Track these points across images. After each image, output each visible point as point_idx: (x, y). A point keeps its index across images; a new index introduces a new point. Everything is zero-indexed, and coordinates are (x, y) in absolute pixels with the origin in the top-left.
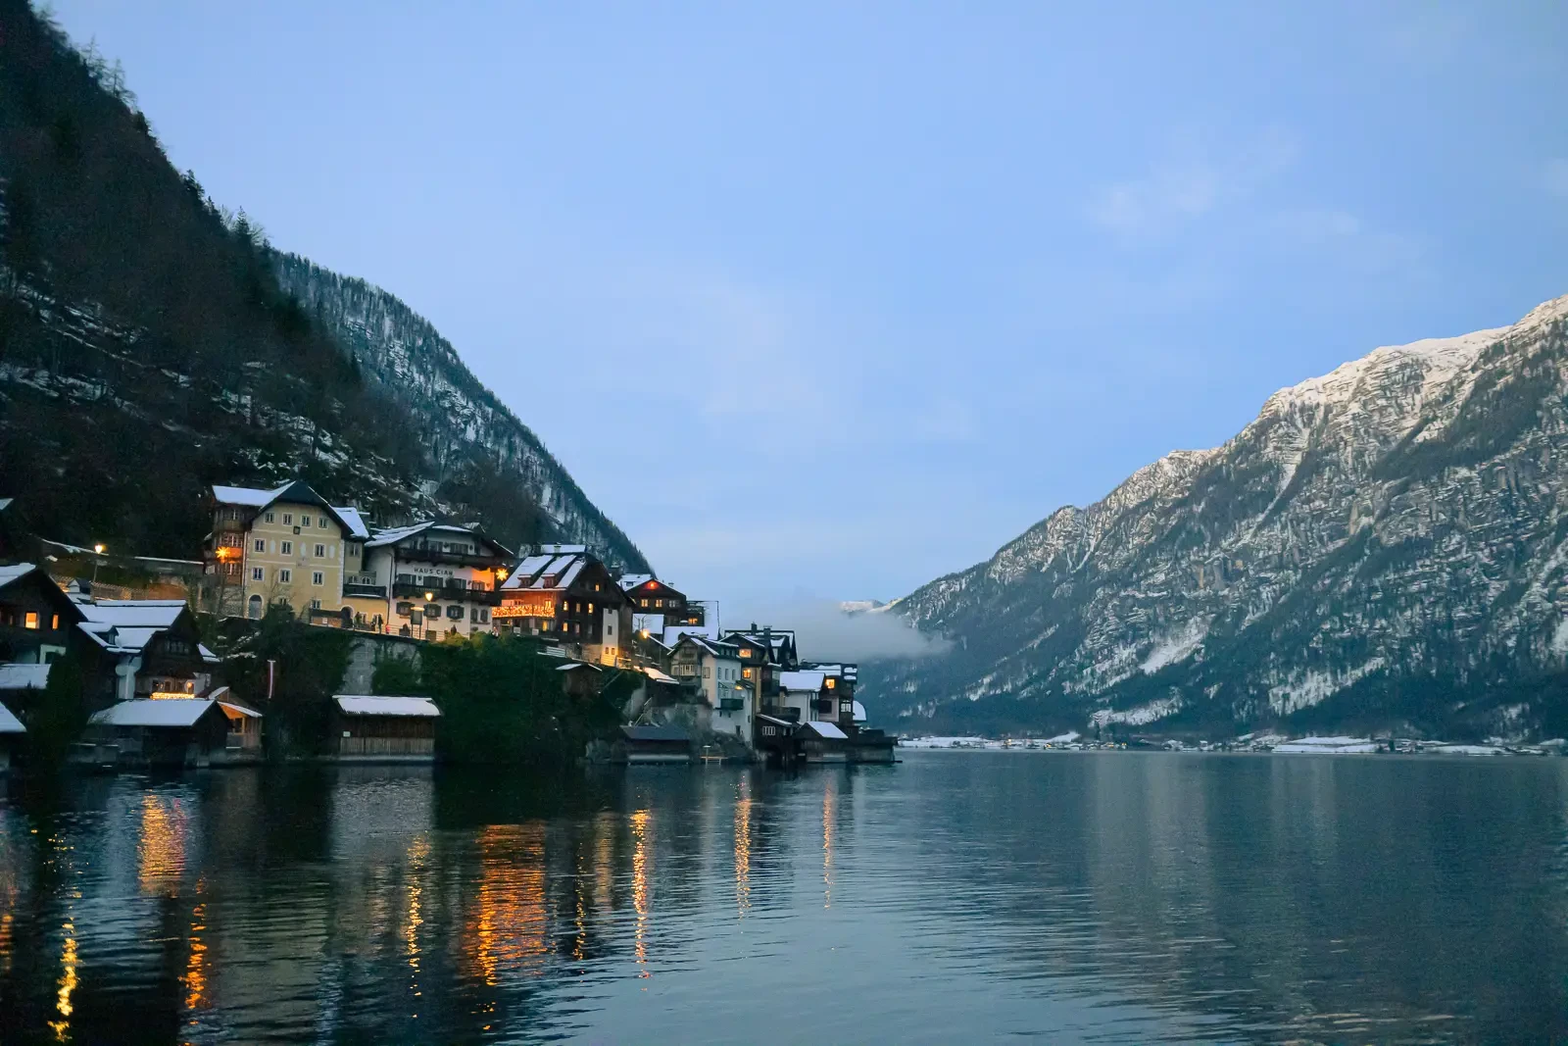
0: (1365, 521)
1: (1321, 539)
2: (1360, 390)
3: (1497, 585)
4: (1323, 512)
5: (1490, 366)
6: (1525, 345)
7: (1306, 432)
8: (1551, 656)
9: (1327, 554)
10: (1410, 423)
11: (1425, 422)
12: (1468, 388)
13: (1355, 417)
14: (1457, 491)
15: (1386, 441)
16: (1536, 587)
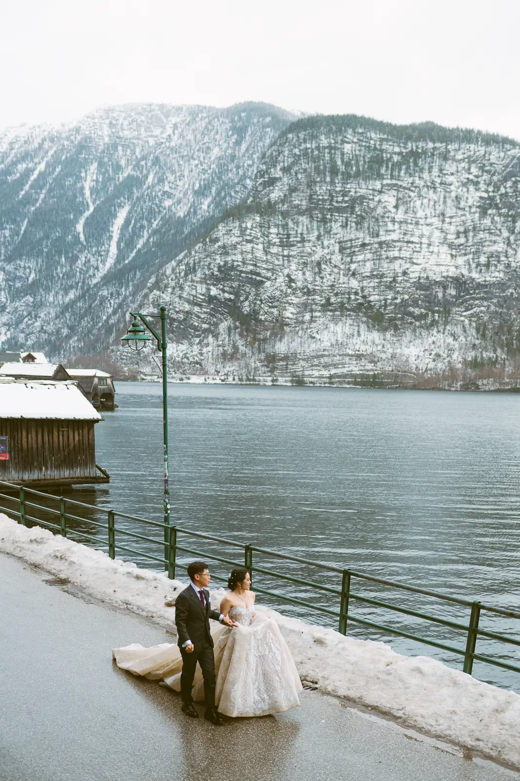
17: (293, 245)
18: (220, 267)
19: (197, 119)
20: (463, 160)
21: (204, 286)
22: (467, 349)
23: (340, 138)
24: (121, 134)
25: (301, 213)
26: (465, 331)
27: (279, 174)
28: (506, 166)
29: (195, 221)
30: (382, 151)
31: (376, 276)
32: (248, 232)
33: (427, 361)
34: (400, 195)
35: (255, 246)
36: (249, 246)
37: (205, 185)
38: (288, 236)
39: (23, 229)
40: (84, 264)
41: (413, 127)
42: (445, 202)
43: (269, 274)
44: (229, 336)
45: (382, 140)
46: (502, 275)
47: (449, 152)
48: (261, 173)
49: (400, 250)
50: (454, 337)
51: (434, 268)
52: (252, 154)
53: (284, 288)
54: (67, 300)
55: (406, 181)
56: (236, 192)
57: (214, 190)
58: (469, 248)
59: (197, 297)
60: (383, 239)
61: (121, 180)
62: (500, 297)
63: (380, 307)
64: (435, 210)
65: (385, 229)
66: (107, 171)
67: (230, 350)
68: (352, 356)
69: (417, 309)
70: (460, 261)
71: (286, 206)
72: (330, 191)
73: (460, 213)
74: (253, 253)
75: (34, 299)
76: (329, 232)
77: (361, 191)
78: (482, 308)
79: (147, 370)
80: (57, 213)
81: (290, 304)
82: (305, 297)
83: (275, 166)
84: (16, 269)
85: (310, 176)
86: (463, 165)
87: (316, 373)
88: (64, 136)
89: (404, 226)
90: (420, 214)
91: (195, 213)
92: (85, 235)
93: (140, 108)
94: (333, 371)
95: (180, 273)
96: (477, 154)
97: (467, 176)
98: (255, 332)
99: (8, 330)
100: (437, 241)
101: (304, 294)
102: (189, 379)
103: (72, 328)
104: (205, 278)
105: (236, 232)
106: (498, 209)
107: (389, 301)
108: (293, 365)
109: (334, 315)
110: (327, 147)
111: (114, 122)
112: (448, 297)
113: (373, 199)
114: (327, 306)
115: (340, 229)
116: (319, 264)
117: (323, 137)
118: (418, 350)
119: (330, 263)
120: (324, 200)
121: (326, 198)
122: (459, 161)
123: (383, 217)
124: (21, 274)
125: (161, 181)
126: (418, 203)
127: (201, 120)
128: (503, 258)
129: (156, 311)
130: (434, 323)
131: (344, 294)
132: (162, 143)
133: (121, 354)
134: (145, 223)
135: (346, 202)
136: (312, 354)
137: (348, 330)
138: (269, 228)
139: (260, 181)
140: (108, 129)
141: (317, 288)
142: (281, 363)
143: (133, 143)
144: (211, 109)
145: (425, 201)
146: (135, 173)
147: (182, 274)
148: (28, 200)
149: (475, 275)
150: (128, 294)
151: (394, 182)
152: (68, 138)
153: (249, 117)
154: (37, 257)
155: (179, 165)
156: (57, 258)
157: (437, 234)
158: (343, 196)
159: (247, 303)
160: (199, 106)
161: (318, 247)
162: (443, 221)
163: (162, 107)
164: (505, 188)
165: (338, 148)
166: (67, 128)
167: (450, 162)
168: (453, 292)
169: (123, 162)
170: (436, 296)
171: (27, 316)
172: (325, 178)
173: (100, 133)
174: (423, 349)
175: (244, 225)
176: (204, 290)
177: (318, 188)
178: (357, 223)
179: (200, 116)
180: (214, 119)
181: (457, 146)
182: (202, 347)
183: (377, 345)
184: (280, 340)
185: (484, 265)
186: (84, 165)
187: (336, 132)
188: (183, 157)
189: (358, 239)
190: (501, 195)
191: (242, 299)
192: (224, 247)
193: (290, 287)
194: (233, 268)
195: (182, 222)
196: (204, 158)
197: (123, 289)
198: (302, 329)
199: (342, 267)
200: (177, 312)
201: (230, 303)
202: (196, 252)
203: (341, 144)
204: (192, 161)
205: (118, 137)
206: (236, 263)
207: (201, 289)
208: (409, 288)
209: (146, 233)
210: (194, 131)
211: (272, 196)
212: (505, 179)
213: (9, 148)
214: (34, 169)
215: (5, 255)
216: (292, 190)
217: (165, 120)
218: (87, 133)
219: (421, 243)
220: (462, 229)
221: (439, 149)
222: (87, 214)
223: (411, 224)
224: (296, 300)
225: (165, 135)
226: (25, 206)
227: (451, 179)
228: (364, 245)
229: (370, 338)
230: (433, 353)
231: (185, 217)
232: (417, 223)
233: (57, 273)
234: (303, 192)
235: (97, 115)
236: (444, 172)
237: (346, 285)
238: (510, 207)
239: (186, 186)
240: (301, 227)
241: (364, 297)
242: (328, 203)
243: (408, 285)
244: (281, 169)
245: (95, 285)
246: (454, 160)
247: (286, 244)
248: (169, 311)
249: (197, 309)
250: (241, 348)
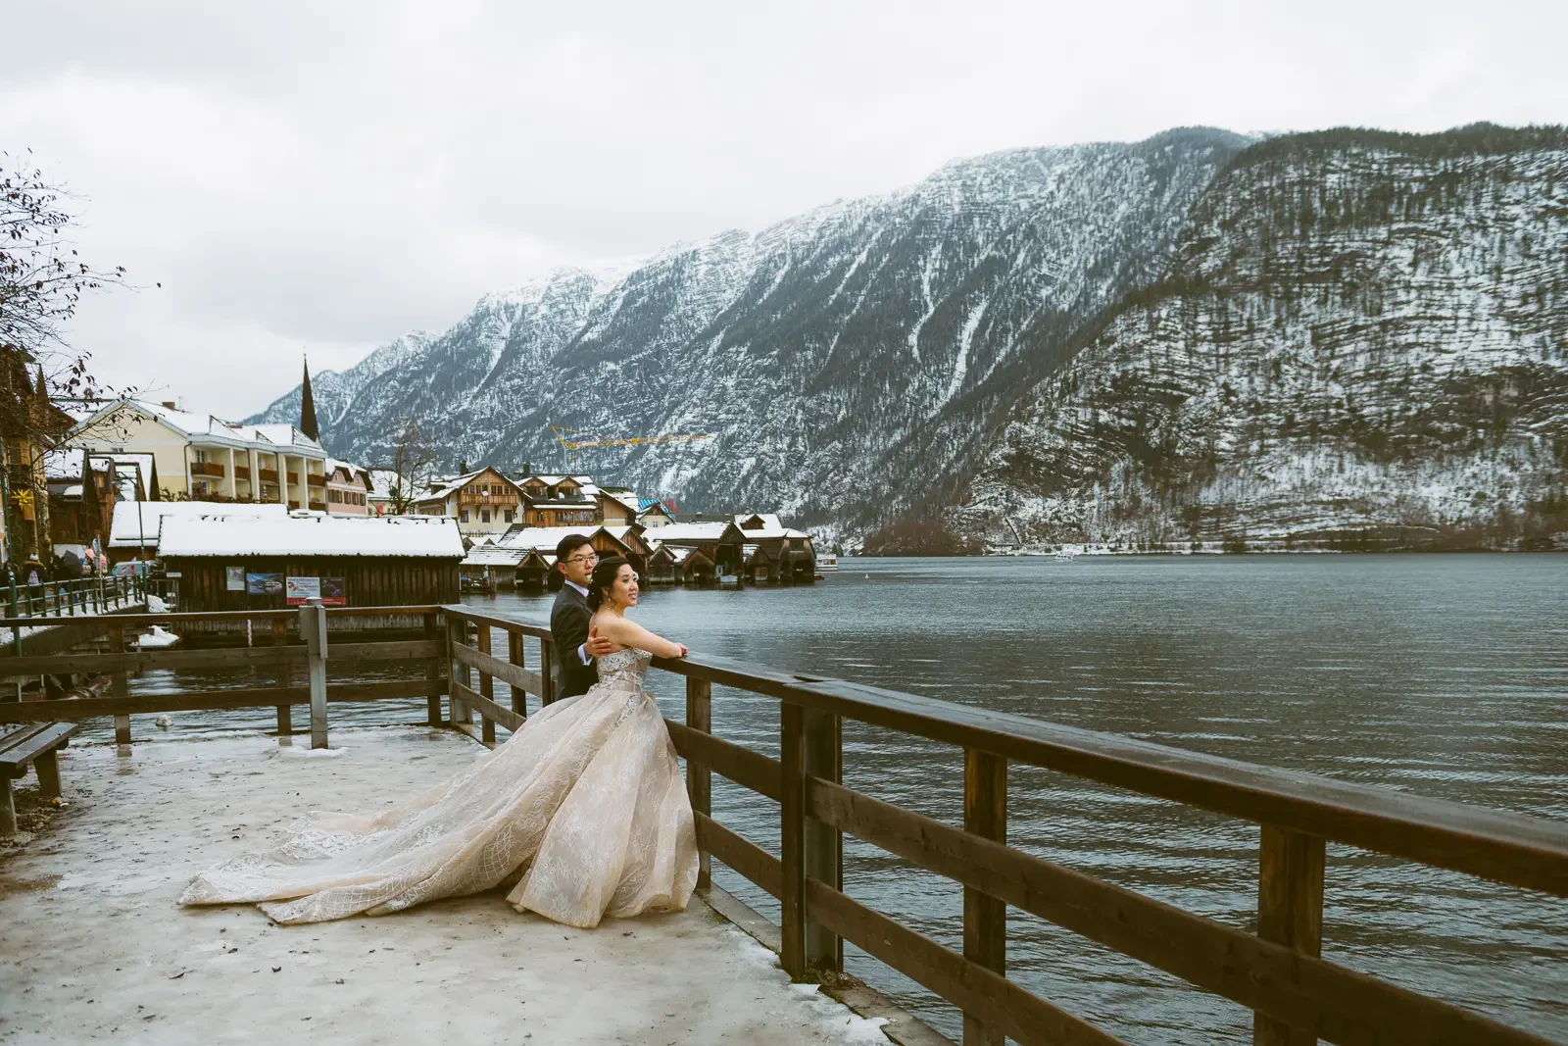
0: (549, 396)
1: (518, 407)
2: (547, 297)
3: (630, 445)
4: (520, 387)
5: (633, 288)
6: (656, 275)
7: (509, 325)
9: (523, 418)
10: (582, 324)
11: (590, 325)
12: (619, 303)
13: (544, 317)
14: (607, 380)
15: (564, 336)
16: (653, 448)
17: (1235, 339)
18: (1114, 380)
19: (1096, 164)
20: (1538, 178)
21: (1090, 410)
22: (1535, 484)
23: (1319, 166)
24: (978, 198)
25: (1250, 288)
26: (1533, 454)
27: (1216, 232)
29: (1086, 315)
30: (1392, 178)
31: (1374, 377)
32: (1162, 324)
33: (1461, 505)
34: (1422, 245)
35: (1173, 344)
36: (1163, 345)
37: (1103, 260)
38: (1228, 324)
39: (832, 347)
40: (918, 391)
41: (1451, 135)
42: (1502, 249)
43: (1194, 385)
44: (1126, 482)
45: (1391, 162)
47: (1513, 167)
48: (1186, 235)
49: (1418, 332)
50: (1514, 465)
52: (1180, 206)
53: (1217, 405)
54: (890, 444)
55: (1433, 222)
56: (1152, 266)
57: (1117, 266)
58: (1544, 320)
59: (1077, 427)
60: (1389, 316)
61: (976, 265)
63: (1381, 423)
64: (1484, 262)
65: (1391, 301)
66: (956, 254)
67: (1125, 503)
68: (1329, 503)
69: (1446, 424)
70: (1528, 341)
71: (1225, 280)
72: (1299, 249)
73: (1530, 263)
74: (1167, 356)
75: (844, 445)
76: (1294, 314)
77: (1351, 244)
79: (997, 538)
80: (881, 321)
81: (1226, 428)
82: (1252, 417)
83: (1210, 222)
84: (820, 405)
85: (1267, 230)
86: (1537, 185)
87: (1266, 533)
88: (895, 210)
89: (1426, 294)
90: (1457, 270)
91: (1087, 303)
92: (920, 349)
93: (1008, 158)
94: (1294, 530)
95: (1052, 393)
97: (1545, 202)
98: (1168, 475)
99: (806, 491)
100: (1486, 311)
101: (1251, 411)
102: (1059, 549)
103: (896, 484)
104: (1091, 399)
105: (1143, 325)
107: (1395, 414)
108: (1228, 522)
109: (1299, 442)
110: (1298, 183)
111: (969, 183)
112: (1504, 402)
113: (1372, 257)
114: (1287, 429)
115: (1314, 307)
116: (1276, 364)
117: (1290, 169)
118: (1445, 489)
119: (1296, 361)
120: (1288, 265)
121: (1292, 261)
122: (1532, 180)
123: (1390, 282)
124: (827, 411)
125: (1037, 260)
126: (1454, 255)
127: (1101, 164)
129: (1014, 451)
130: (1476, 445)
131: (1317, 407)
132: (1040, 205)
133: (959, 517)
134: (1010, 324)
135: (1326, 264)
136: (1260, 504)
137: (1322, 463)
138: (1196, 316)
139: (1185, 245)
140: (960, 193)
141: (1272, 401)
142: (1209, 519)
143: (997, 210)
144: (1117, 146)
145: (1466, 250)
146: (997, 253)
147: (1056, 395)
148: (842, 305)
149: (1554, 362)
150: (979, 428)
151: (1411, 225)
152: (901, 214)
153: (1177, 151)
154: (851, 384)
155: (1065, 235)
156: (878, 385)
157: (1486, 300)
158: (1322, 255)
159: (1156, 432)
160: (1099, 145)
161: (1277, 338)
162: (1499, 280)
163: (1041, 152)
165: (1317, 183)
166: (900, 199)
167: (1514, 183)
168: (1514, 393)
169: (980, 240)
170: (1481, 401)
171: (832, 470)
172: (1292, 231)
173: (948, 201)
174: (1453, 487)
175: (1155, 315)
176: (1089, 416)
177: (1279, 248)
178: (1343, 296)
179: (1100, 158)
180: (1121, 160)
181: (1527, 156)
182: (1084, 501)
183: (1372, 485)
184: (1209, 485)
186: (923, 249)
187: (1313, 158)
188: (1071, 222)
189: (1345, 320)
191: (1148, 425)
192: (1123, 349)
193: (1228, 403)
194: (1135, 380)
195: (1066, 318)
196: (1104, 220)
197: (973, 423)
198: (1246, 466)
199: (1316, 366)
200: (1046, 452)
201: (1128, 433)
202: (1078, 361)
203: (1321, 176)
204: (1084, 227)
205: (973, 204)
207: (1085, 414)
208: (1432, 391)
209: (1010, 338)
210: (1089, 181)
211: (1204, 266)
213: (817, 235)
214: (852, 262)
215: (805, 387)
216: (1237, 254)
217: (1046, 172)
218: (929, 202)
219: (1457, 318)
220: (1532, 289)
221: (1494, 164)
222: (924, 318)
223: (1439, 288)
224: (1235, 422)
225: (1043, 194)
226: (836, 315)
227: (1515, 210)
228: (1354, 329)
229: (1360, 473)
230: (1473, 492)
231: (1070, 309)
232: (1450, 287)
233: (877, 407)
234: (1254, 255)
235: (944, 176)
236: (1504, 200)
237: (1321, 394)
239: (1075, 265)
240: (1248, 309)
241: (1352, 410)
242: (1295, 268)
243: (1431, 386)
244: (1219, 225)
245: (932, 420)
246: (1521, 179)
247: (1222, 337)
248: (1033, 450)
249: (1076, 445)
250: (1144, 500)
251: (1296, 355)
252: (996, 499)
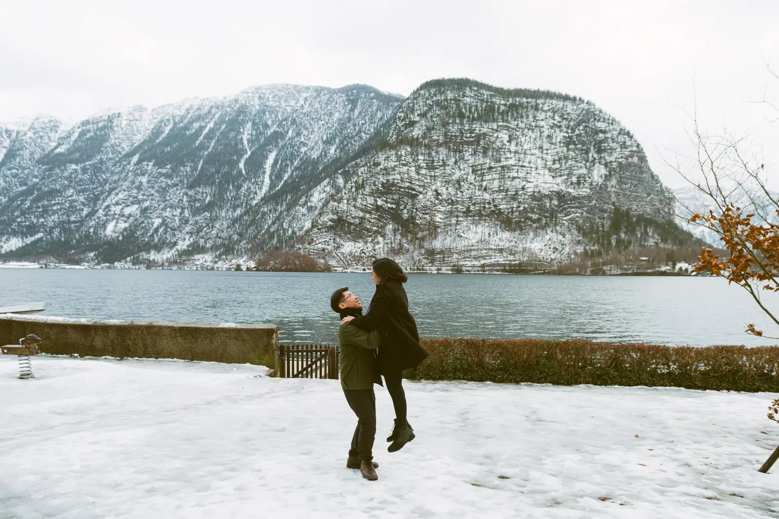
0: (35, 180)
1: (16, 185)
2: (31, 128)
3: (87, 209)
4: (17, 174)
5: (84, 128)
6: (98, 122)
7: (8, 141)
8: (105, 236)
9: (19, 192)
10: (53, 144)
11: (59, 145)
12: (76, 135)
13: (30, 138)
14: (71, 173)
15: (43, 150)
16: (101, 211)
17: (437, 168)
18: (383, 184)
19: (321, 95)
20: (549, 110)
21: (372, 198)
22: (574, 244)
23: (461, 93)
24: (267, 103)
25: (439, 145)
27: (417, 119)
28: (579, 115)
29: (325, 161)
30: (492, 103)
31: (502, 191)
32: (403, 158)
33: (549, 253)
34: (510, 134)
35: (410, 169)
36: (405, 168)
37: (331, 137)
38: (433, 161)
39: (200, 166)
40: (247, 190)
42: (541, 139)
43: (421, 189)
44: (394, 236)
45: (491, 95)
46: (588, 191)
47: (538, 105)
48: (403, 118)
49: (518, 172)
50: (563, 235)
51: (543, 185)
53: (433, 200)
54: (235, 215)
55: (513, 124)
57: (337, 141)
58: (563, 171)
59: (368, 207)
60: (505, 164)
61: (268, 134)
62: (589, 206)
63: (509, 213)
64: (535, 144)
65: (504, 156)
66: (259, 128)
67: (396, 247)
68: (495, 250)
69: (534, 215)
70: (559, 180)
71: (426, 140)
72: (460, 129)
73: (553, 147)
74: (408, 174)
75: (211, 214)
76: (462, 159)
77: (483, 129)
78: (578, 214)
80: (224, 155)
81: (438, 211)
82: (450, 206)
83: (413, 113)
84: (196, 194)
85: (444, 119)
86: (549, 114)
87: (469, 264)
88: (226, 104)
89: (517, 155)
90: (526, 147)
92: (245, 170)
93: (280, 87)
94: (483, 262)
95: (351, 188)
96: (558, 106)
97: (553, 121)
98: (413, 233)
99: (191, 237)
100: (540, 166)
101: (449, 204)
104: (372, 193)
105: (394, 158)
106: (575, 145)
107: (515, 209)
108: (448, 257)
109: (473, 220)
110: (453, 100)
111: (262, 96)
112: (553, 206)
113: (492, 136)
114: (467, 213)
116: (458, 182)
117: (449, 92)
118: (540, 245)
119: (467, 181)
120: (456, 136)
121: (457, 134)
122: (546, 111)
123: (501, 148)
124: (200, 197)
125: (298, 134)
126: (523, 139)
128: (587, 179)
129: (335, 217)
130: (547, 225)
131: (480, 204)
132: (297, 110)
133: (308, 251)
134: (289, 162)
135: (473, 137)
136: (463, 249)
137: (486, 230)
138: (417, 156)
139: (403, 123)
140: (258, 100)
141: (458, 199)
142: (438, 256)
143: (276, 110)
145: (527, 138)
146: (279, 130)
147: (353, 189)
148: (203, 147)
149: (571, 191)
150: (283, 210)
151: (505, 124)
152: (229, 106)
154: (212, 185)
155: (311, 124)
156: (226, 186)
157: (539, 161)
158: (471, 133)
159: (405, 211)
161: (456, 170)
162: (542, 152)
164: (579, 130)
165: (461, 100)
166: (228, 100)
167: (540, 112)
168: (556, 203)
169: (269, 122)
170: (545, 206)
171: (205, 227)
172: (455, 121)
173: (253, 103)
174: (543, 244)
175: (399, 153)
176: (373, 202)
177: (451, 128)
178: (483, 153)
181: (543, 101)
182: (374, 244)
183: (510, 242)
184: (435, 239)
185: (576, 183)
186: (242, 124)
187: (458, 89)
188: (312, 119)
189: (485, 164)
190: (577, 135)
191: (401, 208)
192: (385, 169)
193: (437, 199)
194: (393, 184)
196: (329, 120)
197: (279, 207)
198: (451, 230)
199: (476, 184)
200: (353, 218)
201: (392, 211)
203: (463, 98)
204: (319, 121)
205: (265, 106)
206: (396, 181)
207: (371, 200)
208: (527, 199)
209: (289, 169)
211: (414, 134)
212: (579, 125)
213: (186, 112)
214: (206, 126)
215: (187, 185)
216: (429, 129)
217: (298, 96)
218: (243, 102)
219: (531, 167)
220: (556, 158)
221: (531, 102)
222: (246, 156)
223: (521, 153)
224: (443, 209)
225: (298, 105)
226: (200, 151)
227: (542, 123)
228: (490, 168)
229: (504, 236)
230: (552, 247)
231: (318, 158)
232: (525, 153)
233: (227, 197)
234: (439, 130)
235: (250, 91)
236: (537, 118)
237: (482, 198)
238: (583, 143)
239: (317, 138)
240: (441, 155)
241: (495, 206)
242: (459, 138)
243: (527, 197)
244: (418, 115)
245: (256, 204)
246: (542, 110)
247: (431, 167)
248: (347, 217)
249: (368, 216)
250: (405, 245)
251: (467, 178)
252: (328, 242)
